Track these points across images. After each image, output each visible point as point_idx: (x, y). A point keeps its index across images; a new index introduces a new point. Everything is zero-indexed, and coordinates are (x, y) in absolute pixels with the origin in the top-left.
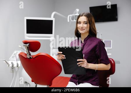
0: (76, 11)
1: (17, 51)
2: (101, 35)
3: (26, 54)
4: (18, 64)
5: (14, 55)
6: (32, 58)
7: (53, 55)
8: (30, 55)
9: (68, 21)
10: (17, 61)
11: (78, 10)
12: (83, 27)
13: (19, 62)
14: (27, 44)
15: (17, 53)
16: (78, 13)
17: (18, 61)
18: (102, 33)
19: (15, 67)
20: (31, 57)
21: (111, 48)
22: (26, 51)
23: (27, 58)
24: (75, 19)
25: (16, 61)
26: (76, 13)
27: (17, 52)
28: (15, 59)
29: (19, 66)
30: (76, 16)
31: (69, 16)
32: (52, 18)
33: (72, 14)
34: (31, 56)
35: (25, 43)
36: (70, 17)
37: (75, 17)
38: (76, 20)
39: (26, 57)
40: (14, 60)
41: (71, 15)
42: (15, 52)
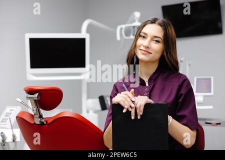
0: (134, 16)
1: (12, 108)
2: (190, 65)
3: (32, 116)
4: (14, 136)
5: (5, 116)
6: (45, 123)
7: (88, 112)
8: (41, 116)
9: (118, 38)
10: (12, 128)
11: (137, 15)
12: (149, 47)
13: (18, 132)
14: (33, 94)
15: (13, 112)
16: (139, 21)
17: (14, 130)
18: (190, 62)
19: (8, 143)
20: (43, 122)
21: (212, 94)
22: (33, 110)
23: (35, 123)
24: (132, 33)
25: (11, 130)
26: (134, 21)
27: (13, 110)
28: (9, 126)
29: (18, 140)
30: (134, 27)
31: (119, 28)
32: (83, 34)
33: (125, 23)
34: (43, 118)
35: (31, 92)
36: (121, 29)
37: (132, 29)
38: (134, 35)
39: (32, 122)
40: (6, 126)
41: (124, 26)
42: (8, 110)
